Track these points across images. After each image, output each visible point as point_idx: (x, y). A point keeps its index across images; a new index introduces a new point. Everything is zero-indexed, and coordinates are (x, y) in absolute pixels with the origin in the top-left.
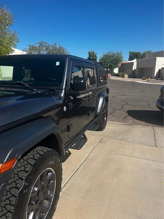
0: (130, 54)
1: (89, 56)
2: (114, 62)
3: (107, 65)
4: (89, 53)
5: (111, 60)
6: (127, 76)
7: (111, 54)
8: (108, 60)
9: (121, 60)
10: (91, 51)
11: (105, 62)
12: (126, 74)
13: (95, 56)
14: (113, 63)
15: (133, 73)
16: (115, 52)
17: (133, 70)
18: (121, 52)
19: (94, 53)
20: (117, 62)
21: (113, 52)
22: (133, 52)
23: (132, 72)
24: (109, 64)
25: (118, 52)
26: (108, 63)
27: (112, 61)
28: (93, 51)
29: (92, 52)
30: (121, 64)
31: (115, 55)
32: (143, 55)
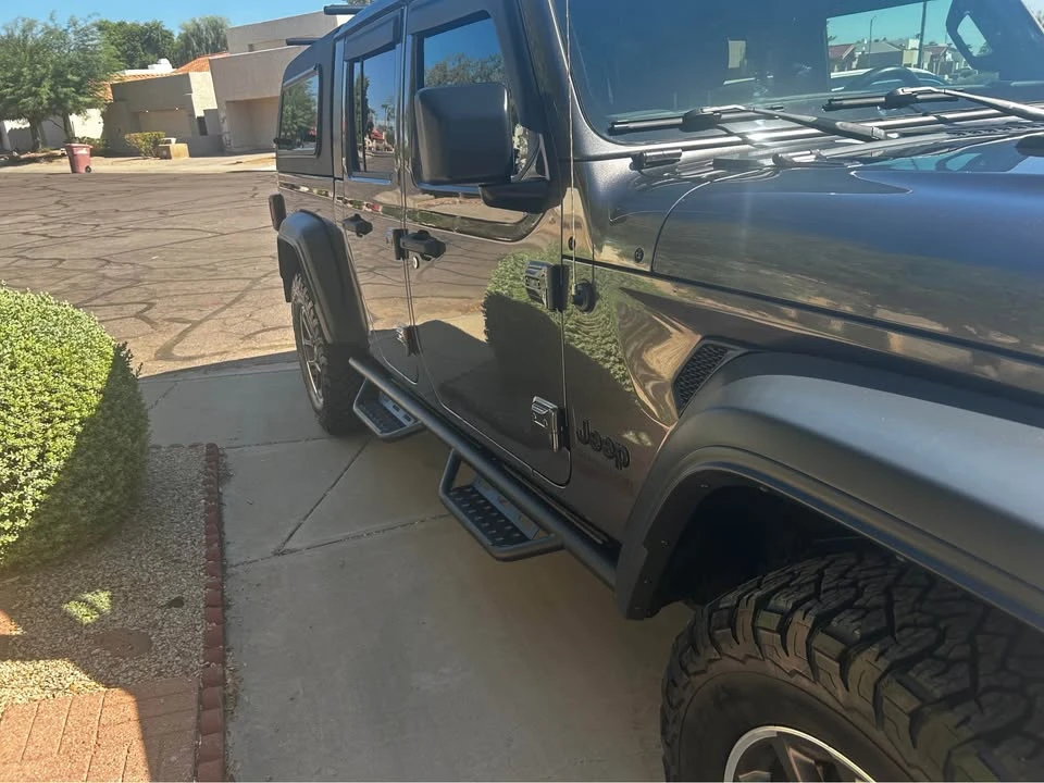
2: (76, 78)
3: (35, 94)
5: (51, 67)
6: (184, 147)
7: (38, 33)
8: (32, 69)
11: (16, 80)
12: (173, 140)
14: (67, 83)
15: (203, 132)
16: (62, 22)
17: (199, 113)
18: (93, 20)
20: (91, 75)
21: (52, 19)
23: (196, 124)
24: (45, 91)
25: (81, 24)
26: (38, 85)
27: (60, 74)
30: (112, 86)
31: (63, 35)
32: (186, 38)
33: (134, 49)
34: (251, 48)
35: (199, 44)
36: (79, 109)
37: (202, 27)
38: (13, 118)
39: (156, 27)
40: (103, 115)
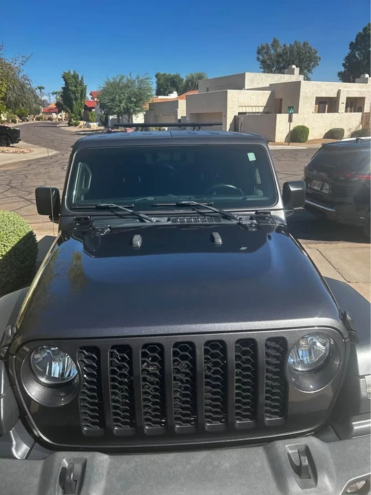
0: (159, 80)
1: (66, 83)
2: (135, 100)
3: (119, 106)
4: (64, 77)
5: (126, 95)
7: (124, 81)
8: (120, 96)
9: (150, 96)
10: (67, 72)
11: (113, 100)
13: (81, 83)
14: (132, 102)
16: (134, 77)
17: (179, 117)
18: (147, 76)
19: (75, 77)
20: (140, 100)
21: (130, 76)
22: (164, 75)
23: (177, 122)
24: (123, 105)
25: (141, 78)
26: (121, 102)
27: (129, 98)
28: (74, 72)
29: (72, 73)
30: (149, 104)
31: (133, 83)
32: (187, 82)
33: (167, 86)
34: (207, 90)
35: (192, 85)
36: (135, 112)
37: (195, 77)
38: (112, 115)
39: (177, 76)
40: (145, 115)
